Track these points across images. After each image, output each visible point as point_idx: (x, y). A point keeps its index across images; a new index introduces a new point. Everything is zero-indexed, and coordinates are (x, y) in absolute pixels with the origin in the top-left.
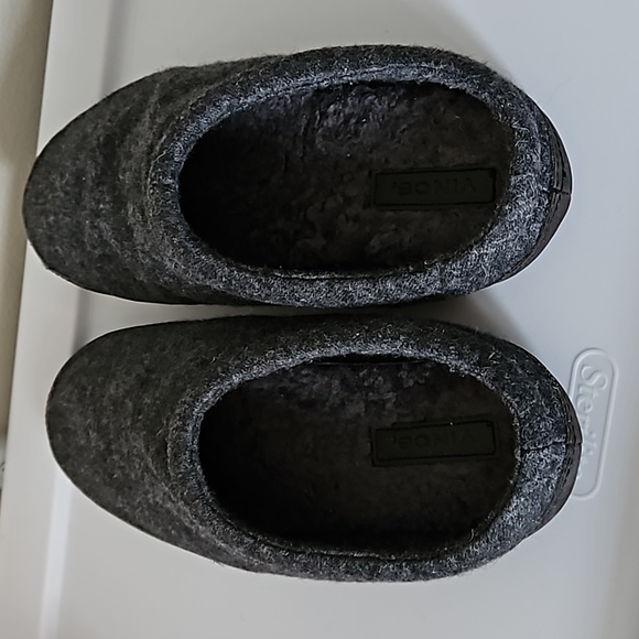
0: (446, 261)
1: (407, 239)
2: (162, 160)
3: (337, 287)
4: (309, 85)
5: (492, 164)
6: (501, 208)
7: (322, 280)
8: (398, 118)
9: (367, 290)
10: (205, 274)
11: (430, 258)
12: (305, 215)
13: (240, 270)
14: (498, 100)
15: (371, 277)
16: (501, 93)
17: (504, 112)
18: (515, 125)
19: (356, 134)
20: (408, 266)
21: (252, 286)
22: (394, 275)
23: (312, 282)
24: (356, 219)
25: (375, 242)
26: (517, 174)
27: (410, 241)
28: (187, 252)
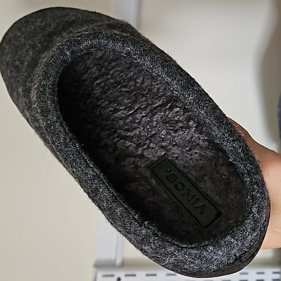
0: (155, 235)
1: (149, 199)
2: (75, 41)
3: (96, 181)
4: (169, 85)
5: (222, 210)
6: (208, 245)
7: (93, 171)
8: (198, 145)
9: (107, 200)
10: (42, 111)
11: (150, 223)
12: (118, 141)
13: (61, 125)
14: (254, 188)
15: (115, 196)
16: (258, 185)
17: (253, 197)
18: (254, 210)
19: (176, 131)
20: (137, 213)
21: (59, 137)
22: (126, 209)
23: (88, 166)
24: (137, 167)
25: (133, 185)
26: (233, 237)
27: (150, 202)
28: (43, 93)
